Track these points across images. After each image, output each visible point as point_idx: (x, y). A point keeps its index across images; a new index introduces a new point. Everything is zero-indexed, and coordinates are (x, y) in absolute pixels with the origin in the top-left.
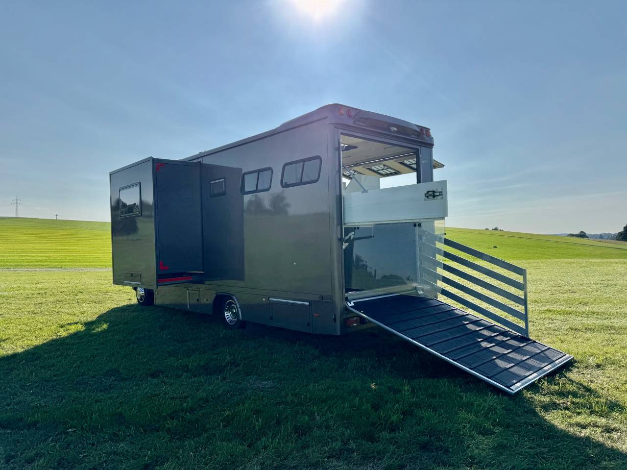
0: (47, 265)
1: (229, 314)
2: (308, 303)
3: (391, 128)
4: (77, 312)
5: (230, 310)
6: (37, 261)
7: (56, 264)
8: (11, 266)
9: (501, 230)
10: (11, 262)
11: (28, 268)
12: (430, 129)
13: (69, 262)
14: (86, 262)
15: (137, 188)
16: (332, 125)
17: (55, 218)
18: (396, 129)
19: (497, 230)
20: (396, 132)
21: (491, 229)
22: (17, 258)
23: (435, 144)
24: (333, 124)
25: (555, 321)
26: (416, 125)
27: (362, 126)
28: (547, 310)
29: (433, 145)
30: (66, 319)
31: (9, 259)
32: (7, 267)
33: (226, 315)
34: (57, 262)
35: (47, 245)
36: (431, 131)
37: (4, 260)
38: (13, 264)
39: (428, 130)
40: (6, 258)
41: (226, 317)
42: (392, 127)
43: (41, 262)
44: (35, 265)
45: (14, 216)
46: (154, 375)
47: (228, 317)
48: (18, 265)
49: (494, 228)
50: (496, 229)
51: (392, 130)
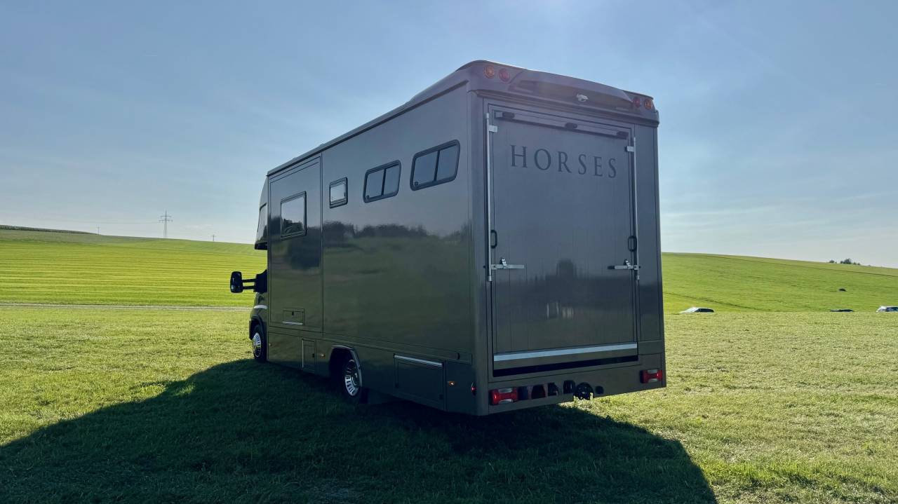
0: (189, 302)
1: (350, 380)
2: (441, 364)
3: (578, 96)
4: (168, 367)
5: (353, 375)
6: (178, 296)
7: (201, 300)
8: (146, 301)
9: (855, 264)
10: (147, 297)
11: (166, 305)
12: (652, 99)
13: (217, 298)
14: (239, 299)
15: (302, 200)
16: (473, 93)
17: (211, 240)
18: (585, 98)
19: (850, 263)
20: (587, 102)
21: (839, 262)
22: (155, 292)
23: (660, 120)
24: (474, 91)
25: (877, 416)
26: (625, 91)
27: (528, 93)
28: (871, 397)
29: (658, 123)
30: (147, 375)
31: (145, 293)
32: (141, 303)
33: (346, 380)
34: (204, 298)
35: (195, 275)
36: (653, 101)
37: (139, 293)
38: (148, 299)
39: (648, 100)
40: (141, 291)
41: (347, 384)
42: (580, 94)
43: (183, 297)
44: (176, 302)
45: (162, 236)
46: (197, 467)
47: (349, 383)
48: (154, 301)
49: (843, 260)
50: (848, 262)
51: (580, 100)
